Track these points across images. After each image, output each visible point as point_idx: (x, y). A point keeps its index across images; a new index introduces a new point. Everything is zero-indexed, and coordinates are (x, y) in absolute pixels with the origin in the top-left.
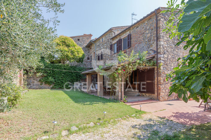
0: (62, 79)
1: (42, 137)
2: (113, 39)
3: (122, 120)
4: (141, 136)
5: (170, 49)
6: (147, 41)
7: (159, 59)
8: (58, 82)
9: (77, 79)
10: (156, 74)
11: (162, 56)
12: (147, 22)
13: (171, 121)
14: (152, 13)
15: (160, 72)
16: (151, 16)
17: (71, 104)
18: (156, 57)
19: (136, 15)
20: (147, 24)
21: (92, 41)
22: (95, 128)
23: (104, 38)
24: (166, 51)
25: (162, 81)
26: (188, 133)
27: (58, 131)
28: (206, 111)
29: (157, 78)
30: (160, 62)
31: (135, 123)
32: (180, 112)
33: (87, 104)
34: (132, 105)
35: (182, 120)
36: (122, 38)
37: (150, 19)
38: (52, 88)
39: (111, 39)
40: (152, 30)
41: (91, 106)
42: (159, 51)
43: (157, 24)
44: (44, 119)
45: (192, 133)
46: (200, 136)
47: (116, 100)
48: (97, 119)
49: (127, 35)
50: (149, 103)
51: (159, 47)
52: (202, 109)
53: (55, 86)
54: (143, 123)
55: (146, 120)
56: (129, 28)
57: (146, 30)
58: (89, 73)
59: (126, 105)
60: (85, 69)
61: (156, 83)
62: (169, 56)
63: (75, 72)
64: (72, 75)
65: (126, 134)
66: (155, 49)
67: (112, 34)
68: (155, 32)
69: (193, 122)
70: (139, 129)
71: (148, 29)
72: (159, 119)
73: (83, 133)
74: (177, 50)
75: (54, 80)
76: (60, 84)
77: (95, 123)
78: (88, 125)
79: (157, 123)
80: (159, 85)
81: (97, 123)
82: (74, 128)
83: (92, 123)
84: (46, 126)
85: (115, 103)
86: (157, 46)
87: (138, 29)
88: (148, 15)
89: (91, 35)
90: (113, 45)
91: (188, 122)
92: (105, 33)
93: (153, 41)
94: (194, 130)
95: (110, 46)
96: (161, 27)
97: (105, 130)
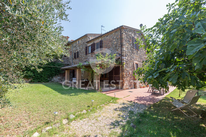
0: (41, 74)
1: (46, 128)
2: (88, 42)
3: (105, 106)
4: (123, 116)
5: (129, 54)
6: (114, 47)
7: (123, 60)
8: (37, 76)
9: (56, 74)
10: (121, 70)
11: (125, 57)
12: (114, 34)
13: (137, 103)
14: (118, 28)
15: (124, 69)
16: (117, 30)
17: (59, 96)
18: (121, 59)
19: (104, 27)
20: (114, 35)
21: (69, 42)
22: (88, 114)
23: (80, 41)
24: (126, 55)
25: (125, 75)
26: (150, 110)
27: (58, 121)
28: (153, 95)
29: (122, 73)
30: (124, 62)
31: (115, 107)
32: (139, 96)
33: (72, 95)
34: (106, 94)
35: (142, 102)
36: (95, 42)
37: (116, 32)
38: (31, 82)
39: (86, 42)
40: (118, 39)
41: (77, 96)
42: (123, 54)
43: (121, 36)
44: (39, 112)
45: (152, 110)
46: (157, 111)
47: (94, 91)
48: (87, 106)
49: (99, 41)
50: (118, 91)
51: (122, 51)
52: (150, 94)
53: (33, 80)
54: (121, 106)
55: (121, 104)
56: (101, 36)
57: (113, 39)
58: (69, 69)
59: (102, 94)
60: (64, 65)
61: (121, 77)
62: (129, 58)
63: (54, 67)
64: (52, 70)
65: (113, 116)
66: (120, 53)
67: (87, 39)
68: (120, 41)
69: (149, 103)
70: (120, 111)
71: (115, 39)
72: (129, 103)
73: (80, 119)
74: (133, 55)
75: (33, 74)
76: (39, 78)
77: (86, 109)
78: (82, 112)
79: (129, 105)
80: (123, 78)
81: (89, 110)
82: (72, 117)
83: (84, 110)
84: (44, 117)
85: (94, 93)
86: (121, 51)
87: (108, 38)
88: (115, 29)
89: (68, 37)
90: (88, 47)
91: (146, 103)
92: (81, 38)
93: (118, 47)
94: (152, 108)
95: (85, 48)
96: (124, 38)
97: (96, 114)
